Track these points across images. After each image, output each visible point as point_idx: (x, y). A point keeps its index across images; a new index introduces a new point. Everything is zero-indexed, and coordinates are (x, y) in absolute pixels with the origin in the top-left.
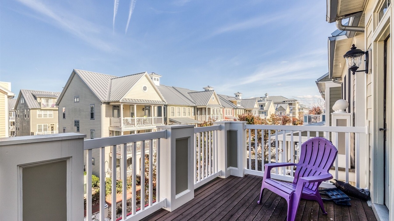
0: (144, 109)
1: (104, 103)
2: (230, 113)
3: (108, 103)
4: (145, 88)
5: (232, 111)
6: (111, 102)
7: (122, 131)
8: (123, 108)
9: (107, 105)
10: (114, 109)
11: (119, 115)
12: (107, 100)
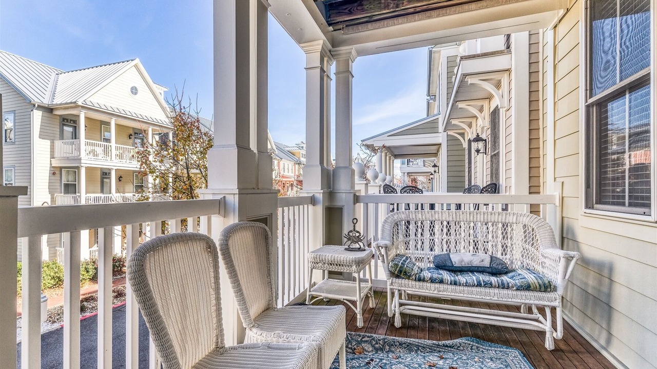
0: (131, 135)
1: (40, 107)
2: (290, 171)
3: (49, 110)
4: (134, 91)
5: (293, 167)
6: (56, 109)
7: (82, 165)
8: (86, 126)
9: (46, 114)
10: (64, 125)
11: (75, 135)
12: (46, 101)
